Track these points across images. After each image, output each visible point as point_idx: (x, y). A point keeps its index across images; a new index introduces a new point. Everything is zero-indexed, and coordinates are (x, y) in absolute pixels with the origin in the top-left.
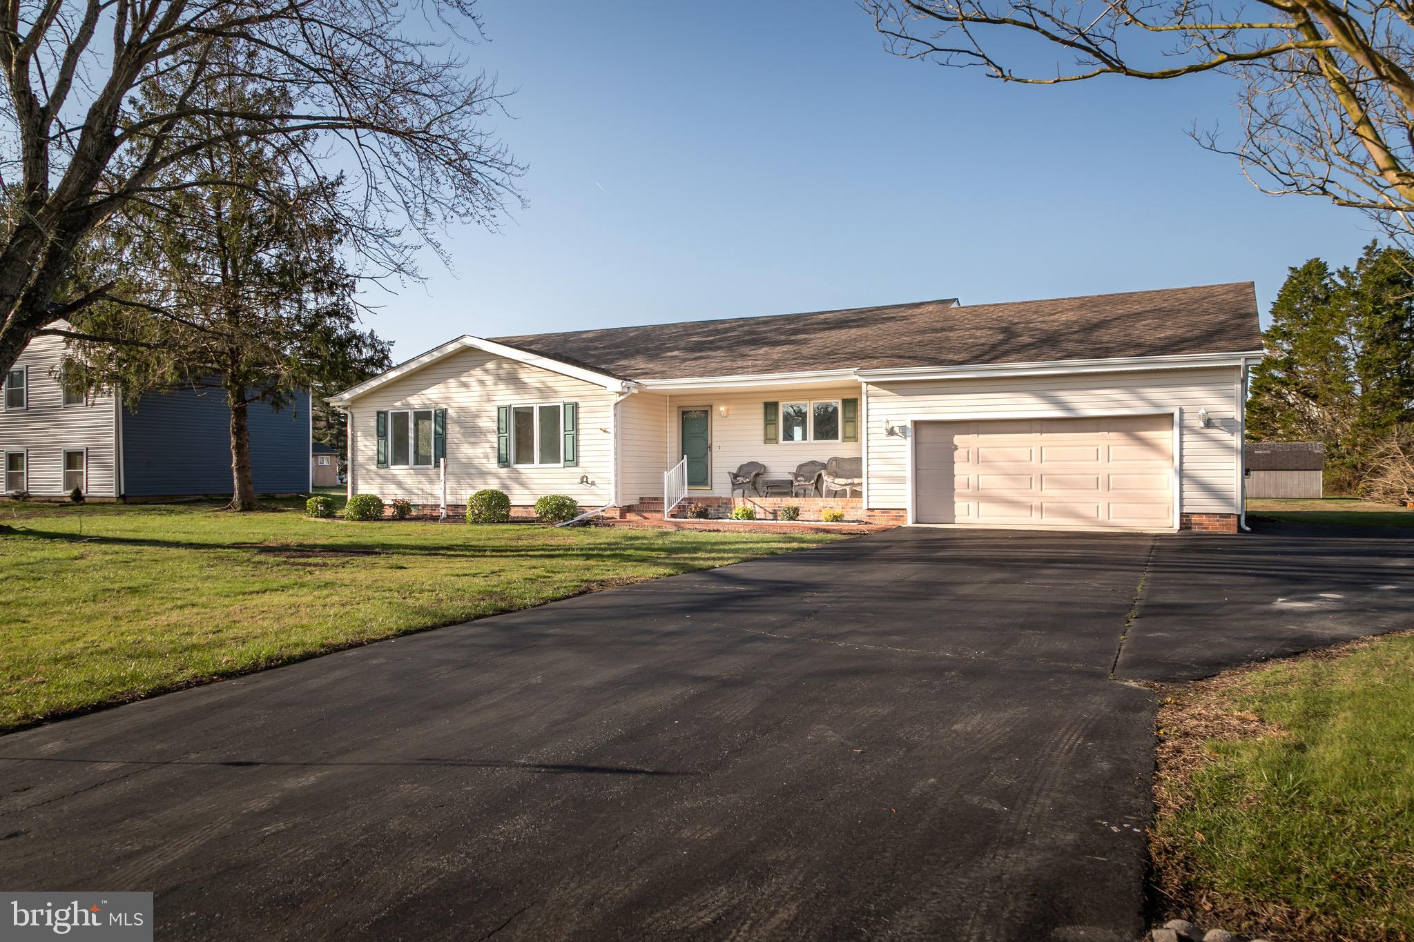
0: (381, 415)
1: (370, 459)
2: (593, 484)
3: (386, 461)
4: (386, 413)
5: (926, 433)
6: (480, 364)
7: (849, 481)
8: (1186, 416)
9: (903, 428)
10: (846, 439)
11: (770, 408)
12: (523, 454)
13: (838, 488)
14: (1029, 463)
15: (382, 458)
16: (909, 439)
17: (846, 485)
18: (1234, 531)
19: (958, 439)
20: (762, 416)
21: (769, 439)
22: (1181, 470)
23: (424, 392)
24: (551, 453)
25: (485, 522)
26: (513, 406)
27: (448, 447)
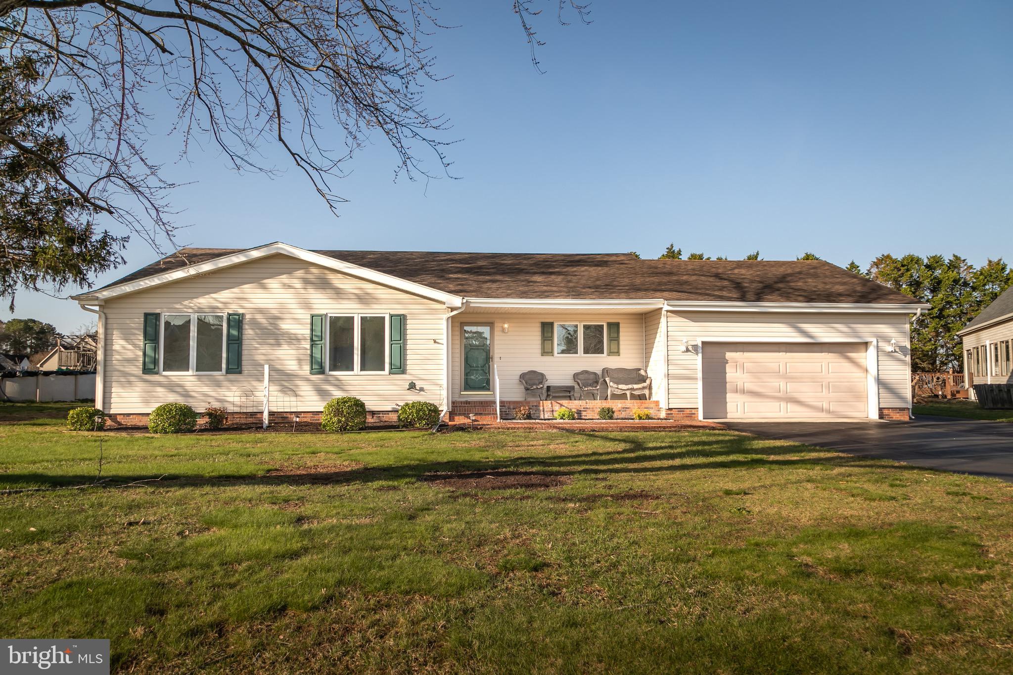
0: (150, 319)
1: (132, 362)
3: (155, 367)
4: (157, 316)
5: (709, 349)
7: (630, 386)
8: (880, 344)
9: (695, 347)
10: (610, 353)
11: (547, 328)
12: (341, 361)
13: (619, 392)
15: (150, 364)
16: (700, 355)
17: (628, 389)
18: (906, 419)
19: (729, 355)
20: (539, 334)
21: (546, 352)
22: (878, 379)
23: (214, 295)
24: (373, 361)
25: (352, 430)
26: (329, 315)
27: (245, 352)
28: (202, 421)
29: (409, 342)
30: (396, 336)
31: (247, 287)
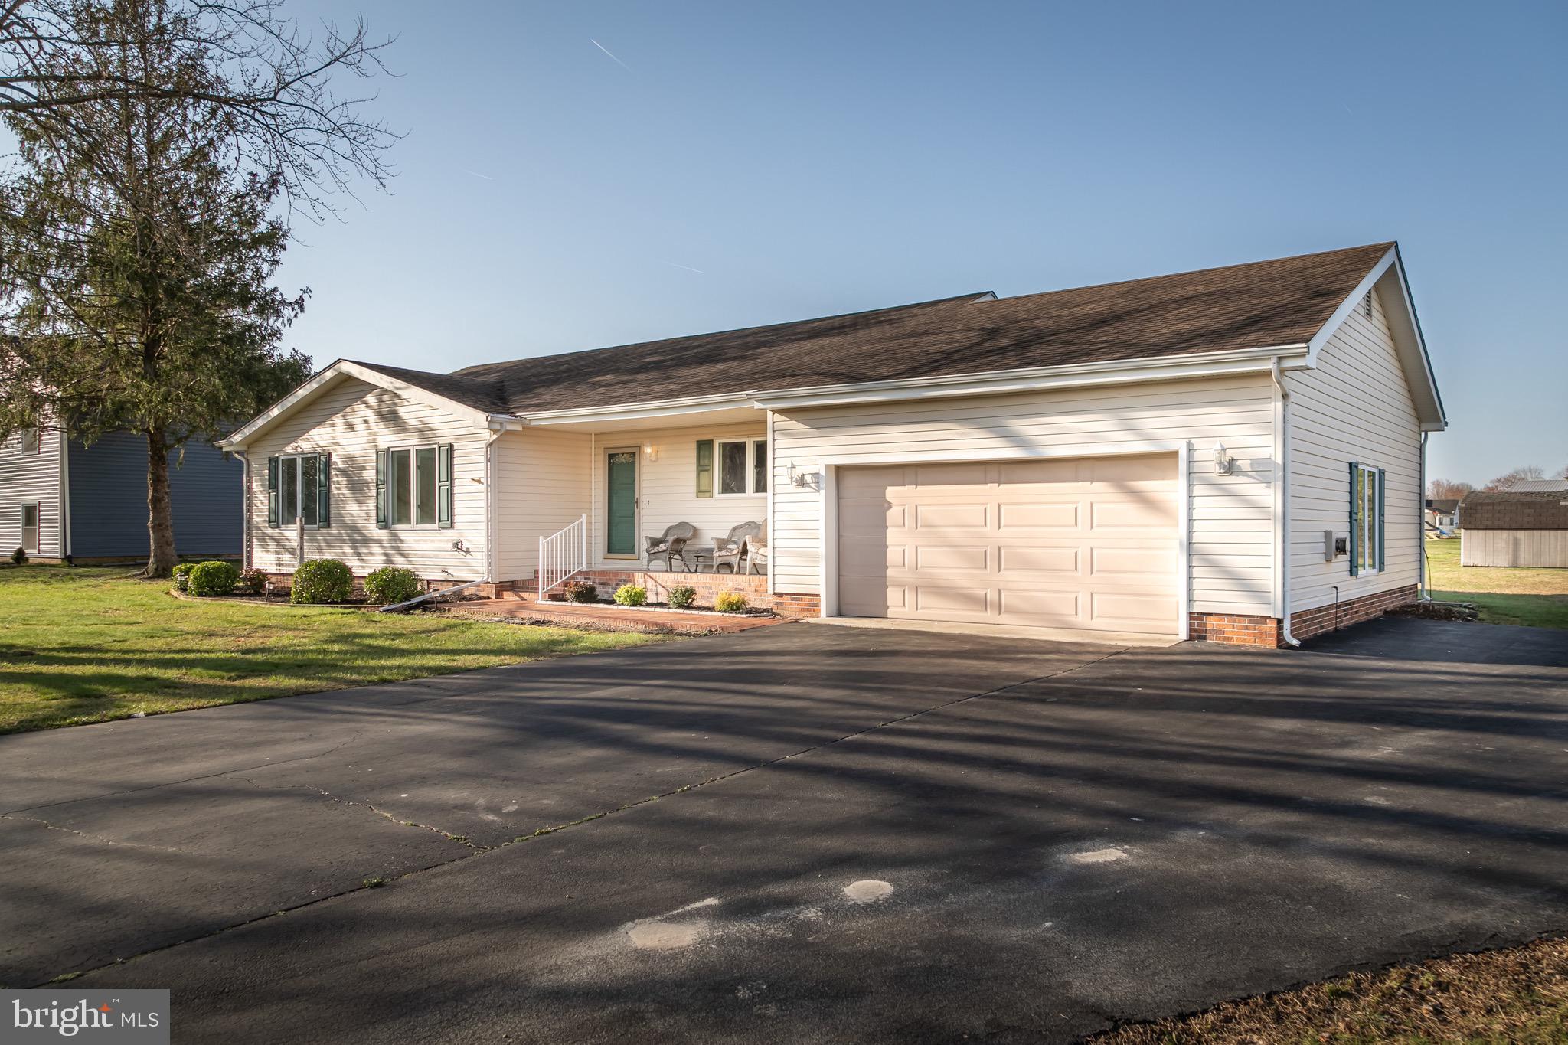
0: (273, 461)
1: (263, 517)
2: (468, 552)
3: (276, 521)
4: (277, 460)
5: (851, 482)
6: (361, 398)
8: (1197, 455)
9: (816, 475)
11: (704, 447)
12: (403, 511)
14: (984, 529)
15: (273, 517)
16: (823, 492)
18: (1271, 645)
19: (892, 493)
20: (694, 460)
21: (703, 492)
22: (1189, 543)
23: (311, 433)
24: (427, 513)
26: (390, 450)
27: (331, 502)
29: (457, 483)
30: (444, 475)
31: (335, 421)
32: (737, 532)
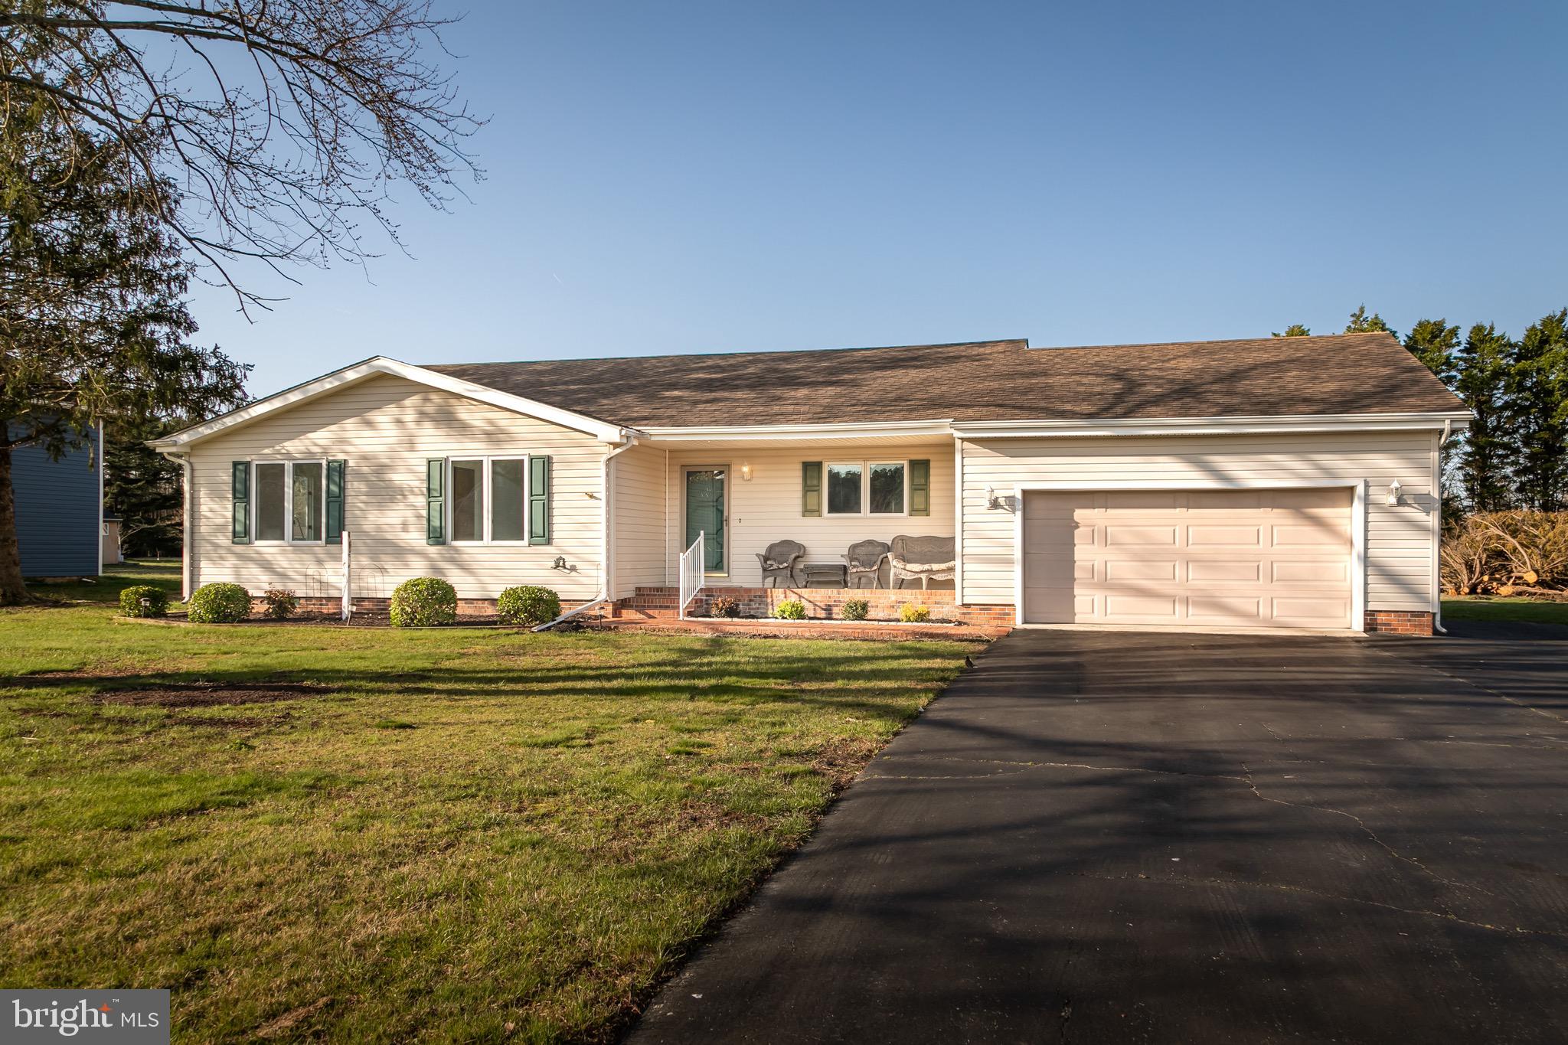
0: (240, 469)
1: (220, 528)
2: (573, 569)
3: (247, 532)
4: (248, 465)
5: (1038, 506)
6: (397, 400)
7: (926, 567)
8: (1372, 491)
9: (1010, 500)
10: (914, 511)
11: (811, 469)
12: (466, 526)
13: (909, 577)
14: (1173, 547)
15: (239, 528)
16: (1019, 514)
17: (922, 572)
18: (1427, 633)
19: (1080, 514)
20: (799, 481)
21: (807, 511)
22: (1366, 557)
23: (311, 435)
24: (509, 526)
25: (421, 624)
26: (451, 459)
27: (348, 514)
28: (260, 608)
29: (556, 497)
30: (538, 489)
31: (350, 423)
32: (858, 551)
